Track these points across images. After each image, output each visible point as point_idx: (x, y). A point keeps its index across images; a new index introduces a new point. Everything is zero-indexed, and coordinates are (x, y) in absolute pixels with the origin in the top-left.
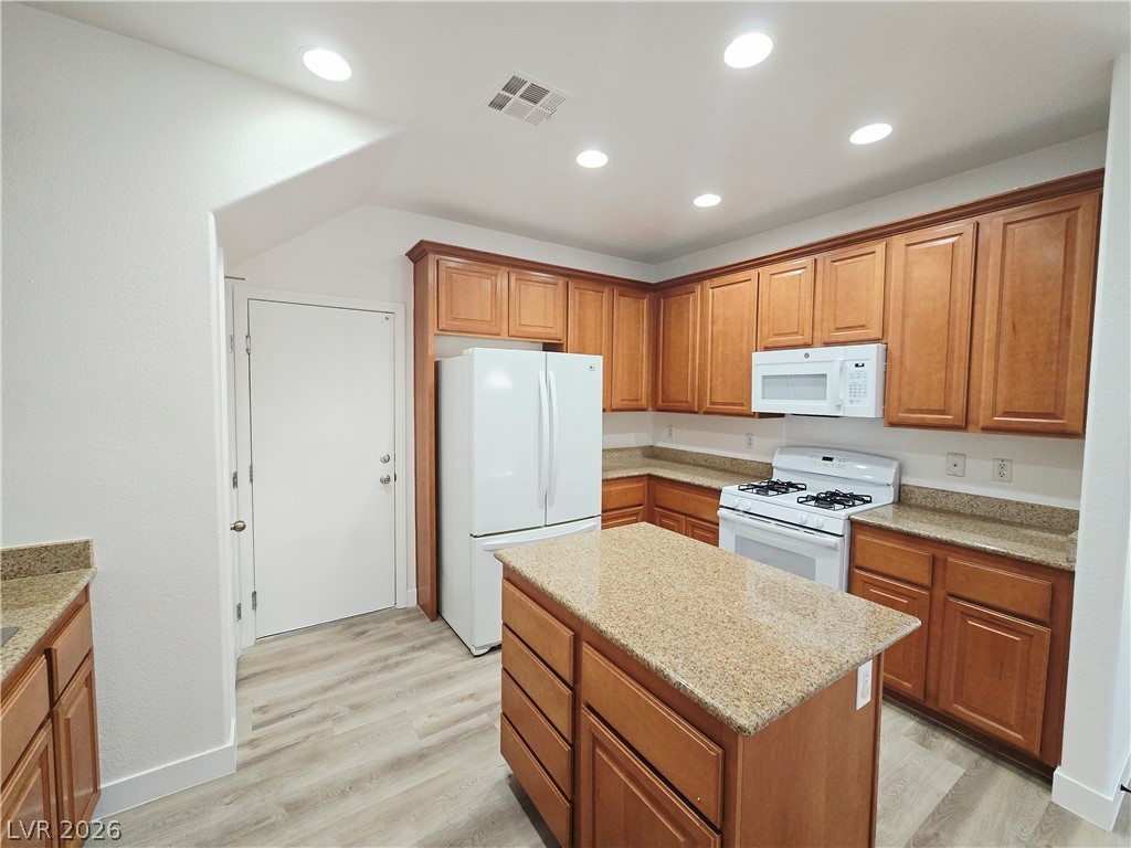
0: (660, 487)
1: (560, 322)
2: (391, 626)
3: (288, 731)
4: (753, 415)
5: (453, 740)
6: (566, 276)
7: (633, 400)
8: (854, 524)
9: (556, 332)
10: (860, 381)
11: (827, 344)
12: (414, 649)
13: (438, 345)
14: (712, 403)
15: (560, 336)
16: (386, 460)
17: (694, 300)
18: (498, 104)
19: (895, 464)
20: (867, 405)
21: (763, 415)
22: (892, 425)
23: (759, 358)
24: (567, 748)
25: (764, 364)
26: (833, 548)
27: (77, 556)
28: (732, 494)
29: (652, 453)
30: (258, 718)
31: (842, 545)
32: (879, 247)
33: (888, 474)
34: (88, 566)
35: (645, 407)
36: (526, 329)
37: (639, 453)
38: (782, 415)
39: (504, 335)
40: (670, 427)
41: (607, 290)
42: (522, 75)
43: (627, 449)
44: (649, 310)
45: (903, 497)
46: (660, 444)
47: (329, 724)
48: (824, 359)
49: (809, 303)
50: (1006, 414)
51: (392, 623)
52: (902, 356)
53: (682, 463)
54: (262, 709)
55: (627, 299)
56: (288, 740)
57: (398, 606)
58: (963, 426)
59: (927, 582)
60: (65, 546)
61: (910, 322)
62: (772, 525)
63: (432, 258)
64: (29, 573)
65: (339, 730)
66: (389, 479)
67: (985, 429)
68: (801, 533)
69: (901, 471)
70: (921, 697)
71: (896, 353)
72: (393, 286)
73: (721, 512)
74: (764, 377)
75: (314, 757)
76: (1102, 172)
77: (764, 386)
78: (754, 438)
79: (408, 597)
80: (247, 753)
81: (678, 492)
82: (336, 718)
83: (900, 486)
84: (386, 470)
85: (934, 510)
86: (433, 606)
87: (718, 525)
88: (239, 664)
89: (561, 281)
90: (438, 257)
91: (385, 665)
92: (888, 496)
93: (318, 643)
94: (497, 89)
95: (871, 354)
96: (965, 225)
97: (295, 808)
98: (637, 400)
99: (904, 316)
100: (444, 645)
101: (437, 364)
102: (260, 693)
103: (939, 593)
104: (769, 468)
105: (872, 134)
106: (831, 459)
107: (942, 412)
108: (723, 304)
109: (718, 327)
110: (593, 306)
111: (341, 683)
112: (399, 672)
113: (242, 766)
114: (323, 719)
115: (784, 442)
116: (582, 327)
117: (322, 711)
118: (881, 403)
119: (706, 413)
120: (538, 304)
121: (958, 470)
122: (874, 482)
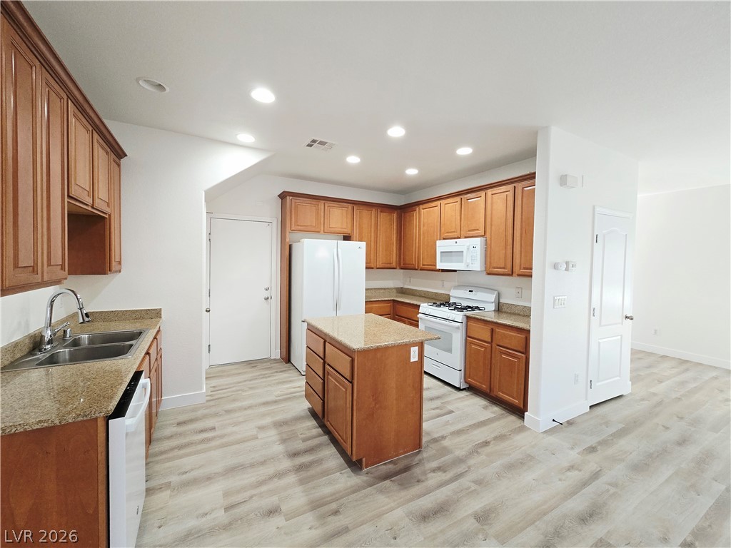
0: (398, 306)
1: (350, 225)
2: (268, 365)
3: (224, 393)
4: (439, 270)
5: (289, 398)
6: (352, 203)
7: (388, 263)
8: (468, 318)
9: (348, 231)
10: (475, 254)
11: (466, 237)
12: (277, 372)
13: (290, 237)
14: (423, 265)
15: (349, 232)
16: (267, 289)
17: (416, 214)
18: (310, 145)
19: (496, 293)
20: (477, 265)
21: (443, 271)
22: (489, 274)
23: (439, 243)
24: (322, 381)
25: (442, 246)
26: (458, 328)
27: (157, 314)
28: (425, 307)
29: (402, 291)
30: (212, 389)
31: (462, 327)
32: (483, 194)
33: (492, 297)
34: (161, 317)
35: (395, 267)
36: (332, 229)
37: (395, 291)
38: (455, 271)
39: (322, 232)
40: (410, 278)
41: (374, 210)
42: (316, 139)
43: (388, 289)
44: (397, 218)
45: (499, 309)
46: (406, 287)
47: (240, 392)
48: (463, 244)
49: (459, 218)
50: (524, 268)
51: (269, 364)
52: (491, 243)
53: (415, 295)
54: (214, 387)
55: (384, 214)
56: (225, 395)
57: (272, 358)
58: (511, 274)
59: (489, 340)
60: (154, 310)
61: (493, 228)
62: (438, 320)
63: (289, 199)
64: (143, 318)
65: (244, 394)
66: (268, 298)
67: (519, 275)
68: (447, 322)
69: (499, 296)
70: (488, 391)
71: (489, 242)
72: (271, 211)
73: (419, 316)
74: (442, 252)
75: (234, 400)
76: (535, 173)
77: (441, 256)
78: (445, 283)
79: (276, 354)
80: (209, 398)
81: (404, 308)
82: (243, 390)
83: (499, 303)
84: (267, 294)
85: (511, 314)
86: (287, 358)
87: (418, 322)
88: (206, 373)
89: (350, 206)
90: (291, 198)
91: (264, 376)
92: (492, 307)
93: (236, 369)
94: (309, 142)
95: (478, 242)
96: (510, 187)
97: (228, 412)
98: (390, 263)
99: (491, 225)
100: (291, 371)
101: (290, 247)
102: (214, 382)
103: (494, 345)
104: (449, 296)
105: (464, 151)
106: (472, 291)
107: (504, 268)
108: (426, 218)
109: (425, 228)
110: (367, 217)
111: (245, 381)
112: (269, 379)
113: (207, 401)
114: (239, 390)
115: (457, 284)
116: (361, 228)
117: (238, 388)
118: (484, 263)
119: (421, 270)
120: (338, 218)
121: (520, 295)
122: (486, 302)
